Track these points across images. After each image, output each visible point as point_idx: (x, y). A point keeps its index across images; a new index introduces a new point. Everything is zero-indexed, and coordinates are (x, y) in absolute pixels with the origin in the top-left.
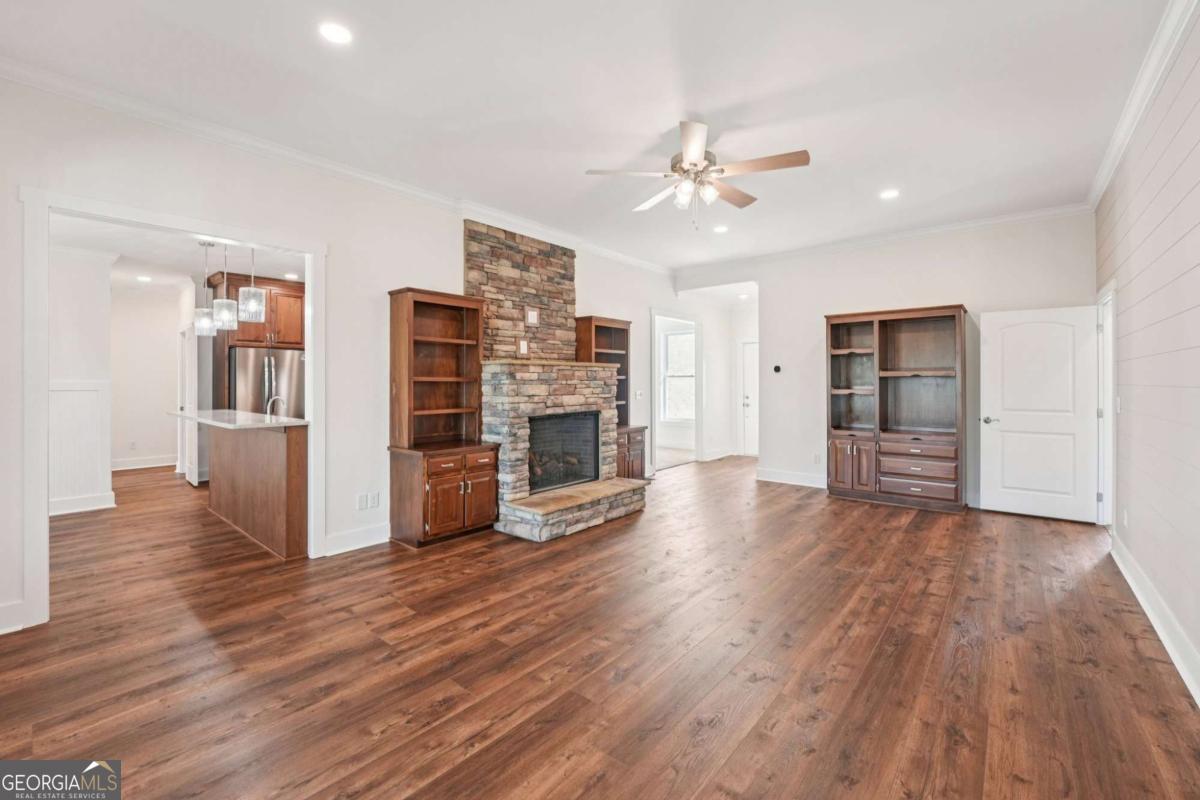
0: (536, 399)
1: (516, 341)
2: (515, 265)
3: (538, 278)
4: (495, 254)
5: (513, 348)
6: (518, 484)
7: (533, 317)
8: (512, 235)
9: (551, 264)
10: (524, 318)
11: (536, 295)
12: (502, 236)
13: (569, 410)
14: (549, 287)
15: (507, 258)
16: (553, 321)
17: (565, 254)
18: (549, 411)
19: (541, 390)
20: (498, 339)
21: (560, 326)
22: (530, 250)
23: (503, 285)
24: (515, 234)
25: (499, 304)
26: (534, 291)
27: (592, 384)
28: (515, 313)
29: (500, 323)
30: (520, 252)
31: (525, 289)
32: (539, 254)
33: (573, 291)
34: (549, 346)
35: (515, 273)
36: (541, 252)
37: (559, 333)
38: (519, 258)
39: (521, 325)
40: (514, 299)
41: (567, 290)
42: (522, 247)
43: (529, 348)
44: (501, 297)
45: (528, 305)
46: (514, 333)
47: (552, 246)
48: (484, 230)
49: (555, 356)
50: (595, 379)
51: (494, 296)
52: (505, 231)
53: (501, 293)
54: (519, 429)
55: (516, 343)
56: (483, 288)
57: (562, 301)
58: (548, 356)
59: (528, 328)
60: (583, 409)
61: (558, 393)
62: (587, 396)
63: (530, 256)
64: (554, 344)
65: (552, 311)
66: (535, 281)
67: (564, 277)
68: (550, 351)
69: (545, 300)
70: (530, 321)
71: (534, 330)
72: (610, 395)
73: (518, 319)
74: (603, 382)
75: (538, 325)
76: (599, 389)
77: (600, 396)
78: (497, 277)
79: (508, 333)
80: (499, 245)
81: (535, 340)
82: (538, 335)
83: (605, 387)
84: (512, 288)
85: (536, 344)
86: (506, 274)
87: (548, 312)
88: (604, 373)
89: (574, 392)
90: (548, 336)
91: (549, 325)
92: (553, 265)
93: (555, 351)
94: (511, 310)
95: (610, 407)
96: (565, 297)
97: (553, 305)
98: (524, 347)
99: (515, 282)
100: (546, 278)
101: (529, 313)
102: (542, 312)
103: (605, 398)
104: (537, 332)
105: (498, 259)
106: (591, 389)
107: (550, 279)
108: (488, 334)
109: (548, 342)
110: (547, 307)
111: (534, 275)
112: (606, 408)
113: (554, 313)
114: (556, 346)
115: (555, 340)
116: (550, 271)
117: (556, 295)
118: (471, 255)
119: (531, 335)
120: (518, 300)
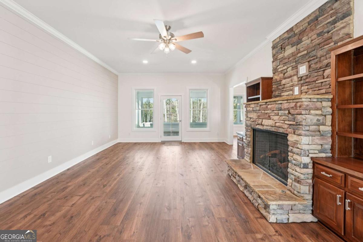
0: (251, 119)
1: (292, 88)
2: (293, 45)
3: (308, 41)
4: (283, 48)
6: (247, 154)
7: (303, 70)
8: (291, 30)
9: (318, 24)
10: (297, 73)
11: (306, 54)
12: (286, 35)
13: (265, 128)
14: (317, 42)
15: (289, 44)
16: (318, 66)
18: (258, 127)
19: (254, 116)
20: (284, 89)
21: (328, 66)
22: (301, 28)
23: (286, 61)
24: (293, 27)
25: (284, 72)
26: (305, 52)
27: (280, 113)
28: (294, 72)
29: (283, 82)
30: (296, 35)
31: (299, 55)
32: (309, 25)
33: (348, 25)
34: (317, 85)
35: (293, 49)
36: (309, 23)
37: (327, 72)
38: (295, 39)
39: (295, 78)
40: (292, 64)
41: (337, 31)
42: (296, 32)
43: (301, 91)
44: (285, 67)
45: (301, 64)
46: (292, 83)
47: (319, 9)
48: (278, 40)
49: (323, 91)
50: (281, 109)
51: (281, 69)
52: (287, 31)
53: (286, 65)
54: (247, 131)
56: (278, 67)
59: (300, 79)
60: (273, 129)
61: (260, 118)
62: (276, 121)
63: (303, 32)
64: (322, 82)
65: (320, 57)
66: (306, 45)
67: (334, 22)
68: (317, 89)
69: (314, 53)
70: (301, 73)
71: (304, 78)
72: (294, 123)
73: (294, 75)
74: (287, 112)
75: (307, 74)
76: (284, 117)
77: (286, 122)
78: (284, 58)
79: (288, 85)
80: (285, 41)
81: (306, 84)
82: (307, 80)
83: (290, 116)
84: (291, 59)
85: (306, 87)
86: (288, 54)
87: (316, 60)
88: (288, 104)
89: (269, 118)
90: (316, 78)
91: (317, 70)
92: (322, 22)
93: (322, 88)
94: (290, 72)
95: (294, 133)
96: (335, 38)
97: (320, 53)
98: (296, 90)
99: (293, 54)
100: (316, 36)
101: (300, 68)
102: (311, 63)
103: (290, 125)
104: (307, 78)
105: (285, 48)
106: (278, 117)
107: (319, 35)
108: (280, 89)
109: (317, 82)
110: (315, 57)
111: (306, 41)
112: (291, 133)
113: (322, 58)
114: (323, 84)
115: (324, 78)
116: (319, 28)
117: (325, 43)
118: (274, 56)
119: (302, 82)
120: (294, 64)
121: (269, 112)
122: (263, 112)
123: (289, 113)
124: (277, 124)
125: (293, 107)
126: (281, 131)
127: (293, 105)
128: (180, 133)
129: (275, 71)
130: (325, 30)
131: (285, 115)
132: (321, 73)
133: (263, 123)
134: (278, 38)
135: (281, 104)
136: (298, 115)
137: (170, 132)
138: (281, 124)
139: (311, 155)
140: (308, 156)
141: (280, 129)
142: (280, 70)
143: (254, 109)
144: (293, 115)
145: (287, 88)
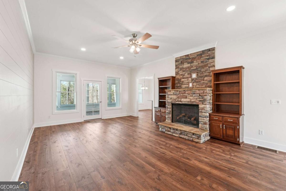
0: (172, 99)
1: (188, 83)
2: (188, 63)
3: (197, 63)
4: (182, 63)
5: (188, 85)
6: (168, 118)
7: (194, 76)
8: (188, 55)
9: (202, 57)
10: (191, 77)
11: (196, 69)
12: (184, 57)
13: (183, 103)
14: (201, 65)
15: (186, 62)
16: (202, 75)
17: (210, 51)
18: (177, 102)
19: (175, 97)
20: (183, 84)
21: (206, 76)
22: (193, 56)
23: (185, 70)
24: (188, 54)
25: (183, 75)
26: (195, 68)
27: (194, 95)
28: (189, 76)
29: (183, 80)
30: (190, 59)
31: (192, 68)
32: (197, 56)
33: (214, 62)
34: (201, 83)
35: (189, 65)
36: (197, 55)
37: (206, 78)
38: (190, 61)
39: (190, 79)
40: (188, 72)
41: (210, 63)
42: (190, 57)
43: (193, 85)
44: (184, 73)
45: (193, 73)
46: (188, 81)
47: (202, 51)
48: (179, 58)
49: (204, 86)
50: (195, 94)
51: (182, 73)
52: (185, 55)
53: (184, 72)
54: (168, 106)
55: (189, 84)
56: (179, 72)
57: (208, 67)
58: (201, 86)
59: (193, 80)
60: (189, 103)
61: (180, 98)
62: (191, 99)
63: (194, 58)
64: (203, 82)
65: (203, 72)
66: (196, 65)
67: (208, 59)
68: (201, 85)
69: (200, 69)
70: (193, 77)
71: (195, 79)
72: (203, 99)
73: (189, 78)
74: (199, 95)
75: (197, 78)
76: (197, 97)
77: (197, 99)
78: (183, 68)
79: (186, 82)
80: (184, 60)
81: (196, 82)
82: (196, 81)
83: (200, 96)
84: (187, 69)
85: (196, 84)
86: (185, 66)
87: (201, 73)
88: (199, 91)
89: (186, 98)
90: (201, 80)
91: (201, 77)
92: (203, 57)
93: (203, 85)
94: (186, 75)
95: (203, 104)
96: (209, 65)
97: (202, 70)
98: (191, 85)
99: (188, 67)
100: (200, 62)
101: (193, 75)
102: (198, 73)
103: (200, 100)
104: (196, 80)
105: (183, 63)
106: (193, 97)
107: (202, 62)
108: (180, 83)
109: (201, 82)
110: (200, 71)
111: (195, 63)
112: (201, 104)
113: (204, 72)
114: (204, 83)
115: (204, 81)
116: (202, 59)
117: (205, 66)
118: (176, 66)
119: (193, 81)
120: (189, 72)
121: (186, 95)
122: (182, 95)
123: (200, 95)
124: (192, 101)
125: (202, 93)
126: (195, 104)
127: (202, 92)
128: (100, 112)
129: (177, 73)
130: (205, 61)
131: (197, 96)
132: (203, 78)
133: (182, 101)
134: (179, 57)
135: (195, 91)
136: (205, 96)
137: (92, 112)
138: (195, 100)
139: (209, 112)
140: (208, 113)
141: (194, 103)
142: (180, 74)
143: (174, 93)
144: (202, 96)
145: (185, 83)
